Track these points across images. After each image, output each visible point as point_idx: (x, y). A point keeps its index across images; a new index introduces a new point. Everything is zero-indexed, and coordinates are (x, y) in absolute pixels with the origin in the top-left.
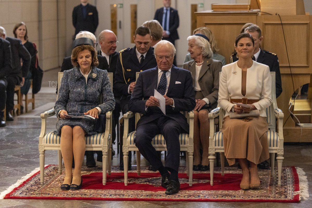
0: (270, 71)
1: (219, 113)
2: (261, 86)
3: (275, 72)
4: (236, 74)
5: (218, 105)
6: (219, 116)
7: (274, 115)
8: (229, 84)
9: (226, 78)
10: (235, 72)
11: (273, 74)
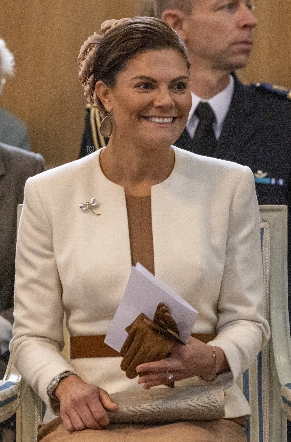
0: (260, 204)
1: (16, 403)
2: (220, 266)
3: (284, 207)
4: (97, 211)
5: (10, 365)
6: (13, 418)
7: (282, 411)
8: (68, 264)
9: (51, 236)
10: (94, 201)
11: (275, 215)
